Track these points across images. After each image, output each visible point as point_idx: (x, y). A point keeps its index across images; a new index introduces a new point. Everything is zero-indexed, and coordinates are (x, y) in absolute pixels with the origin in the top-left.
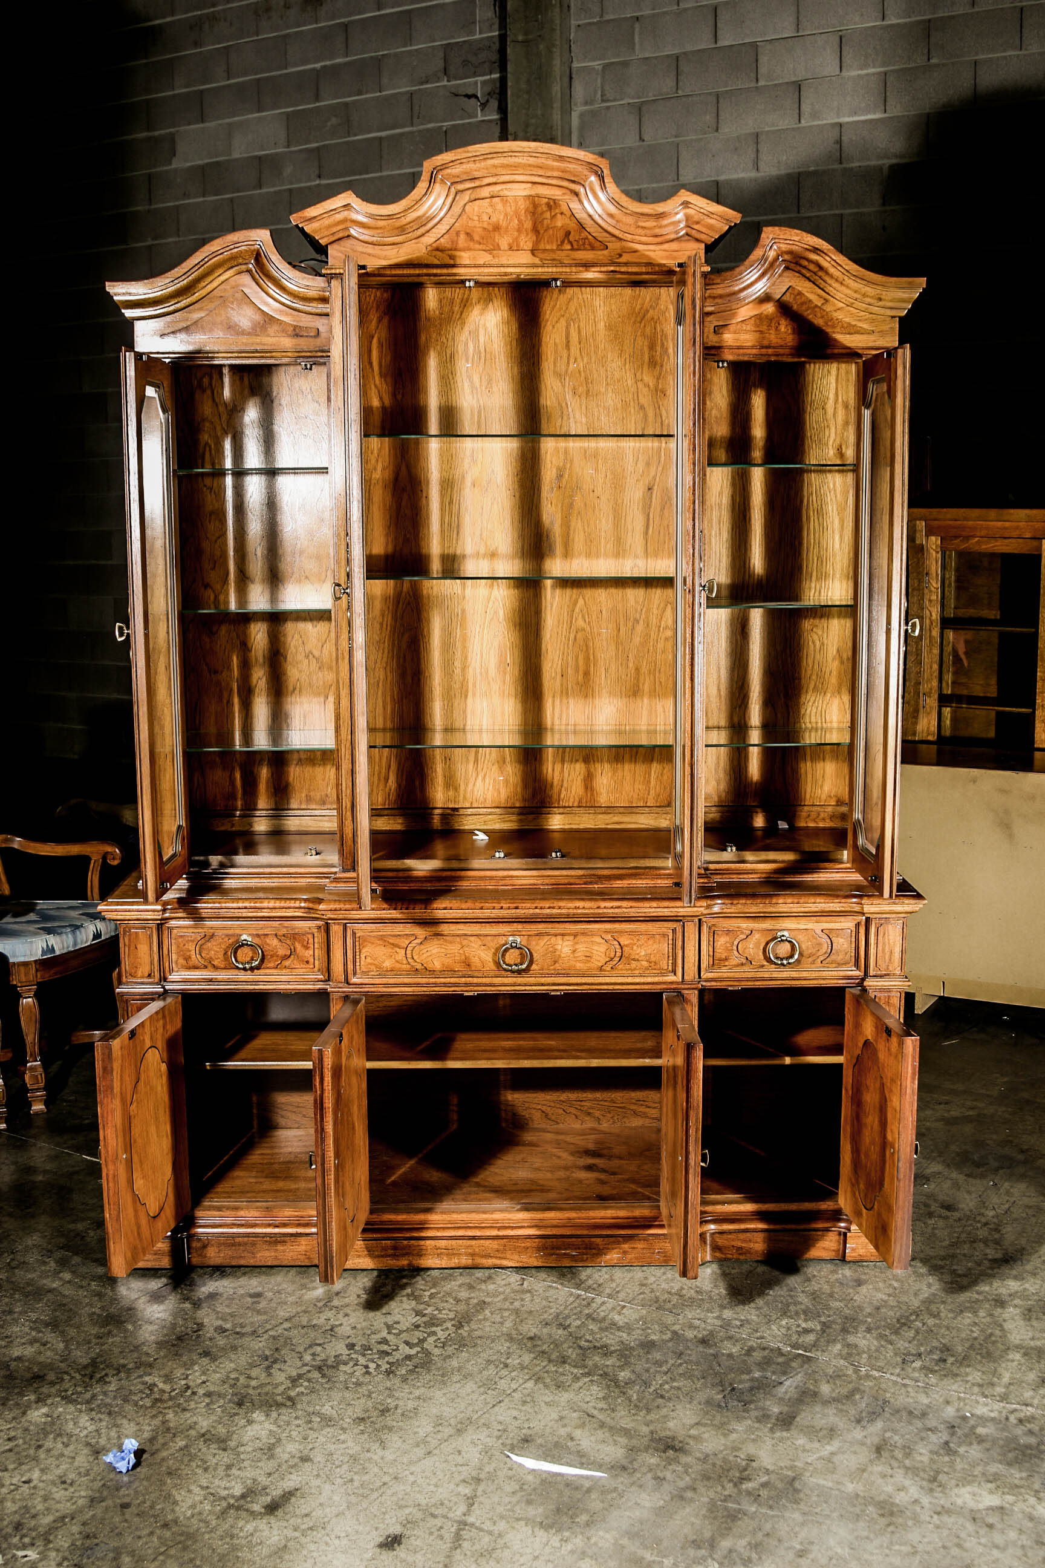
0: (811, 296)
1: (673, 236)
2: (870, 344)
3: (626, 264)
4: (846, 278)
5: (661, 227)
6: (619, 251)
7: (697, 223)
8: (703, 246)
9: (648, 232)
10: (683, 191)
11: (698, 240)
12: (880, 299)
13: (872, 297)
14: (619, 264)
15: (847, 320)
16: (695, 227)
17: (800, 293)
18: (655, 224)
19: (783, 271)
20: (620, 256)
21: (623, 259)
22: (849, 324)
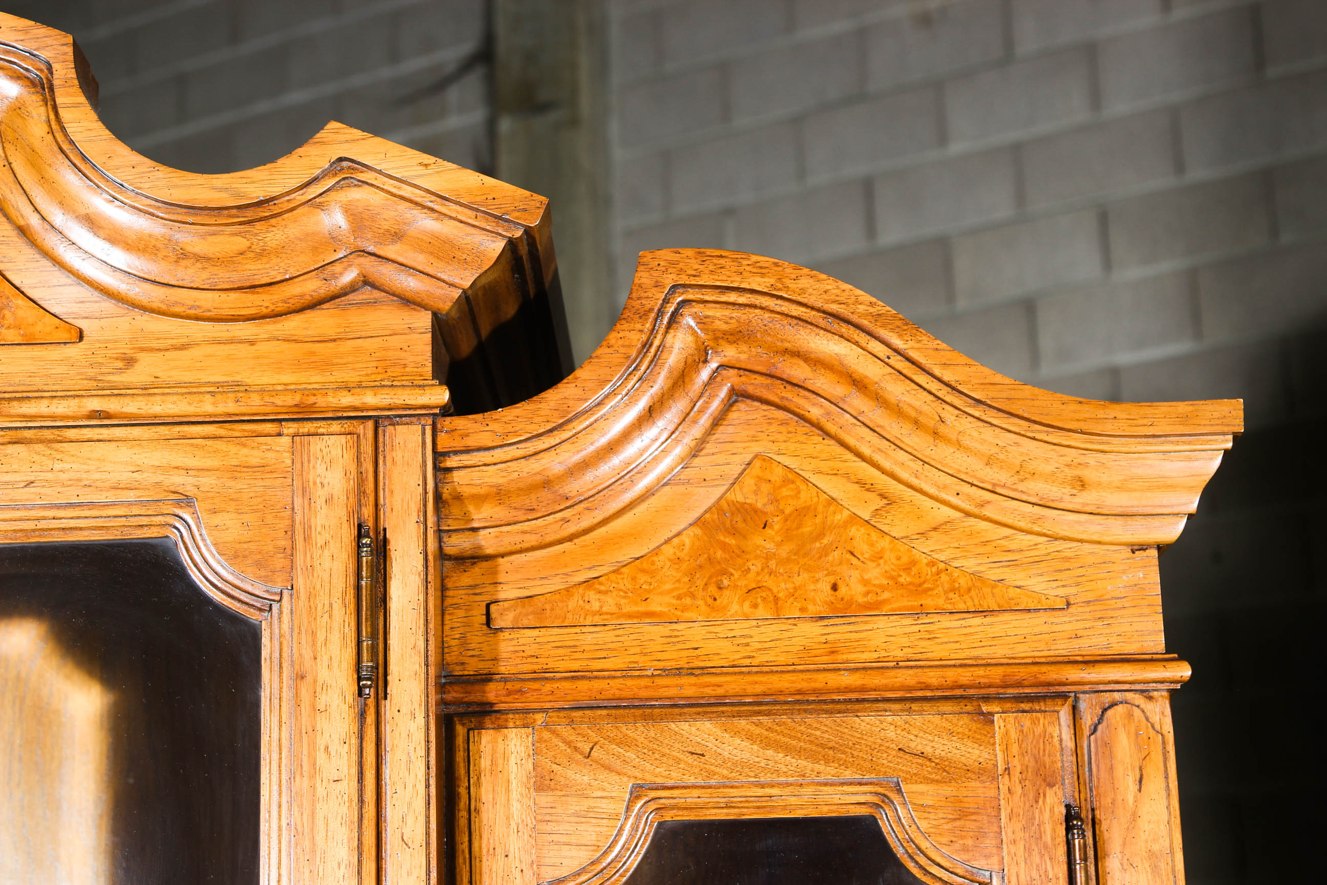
0: (833, 487)
1: (312, 287)
2: (1063, 648)
3: (146, 390)
4: (949, 414)
5: (262, 254)
6: (125, 348)
7: (397, 236)
8: (424, 320)
9: (224, 276)
10: (333, 125)
11: (408, 301)
12: (1082, 484)
13: (1050, 478)
14: (118, 391)
15: (970, 564)
16: (390, 251)
17: (793, 477)
18: (241, 243)
19: (728, 406)
20: (129, 362)
21: (137, 376)
22: (976, 576)
